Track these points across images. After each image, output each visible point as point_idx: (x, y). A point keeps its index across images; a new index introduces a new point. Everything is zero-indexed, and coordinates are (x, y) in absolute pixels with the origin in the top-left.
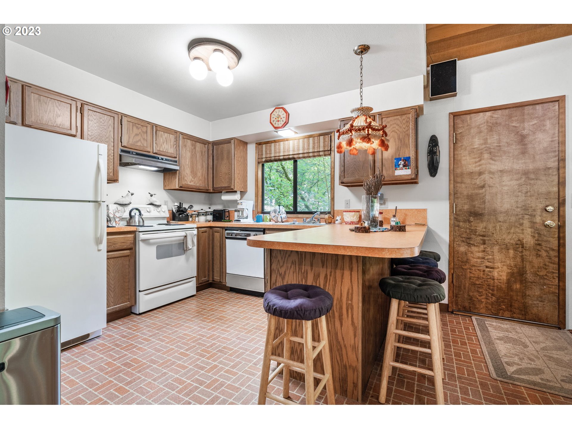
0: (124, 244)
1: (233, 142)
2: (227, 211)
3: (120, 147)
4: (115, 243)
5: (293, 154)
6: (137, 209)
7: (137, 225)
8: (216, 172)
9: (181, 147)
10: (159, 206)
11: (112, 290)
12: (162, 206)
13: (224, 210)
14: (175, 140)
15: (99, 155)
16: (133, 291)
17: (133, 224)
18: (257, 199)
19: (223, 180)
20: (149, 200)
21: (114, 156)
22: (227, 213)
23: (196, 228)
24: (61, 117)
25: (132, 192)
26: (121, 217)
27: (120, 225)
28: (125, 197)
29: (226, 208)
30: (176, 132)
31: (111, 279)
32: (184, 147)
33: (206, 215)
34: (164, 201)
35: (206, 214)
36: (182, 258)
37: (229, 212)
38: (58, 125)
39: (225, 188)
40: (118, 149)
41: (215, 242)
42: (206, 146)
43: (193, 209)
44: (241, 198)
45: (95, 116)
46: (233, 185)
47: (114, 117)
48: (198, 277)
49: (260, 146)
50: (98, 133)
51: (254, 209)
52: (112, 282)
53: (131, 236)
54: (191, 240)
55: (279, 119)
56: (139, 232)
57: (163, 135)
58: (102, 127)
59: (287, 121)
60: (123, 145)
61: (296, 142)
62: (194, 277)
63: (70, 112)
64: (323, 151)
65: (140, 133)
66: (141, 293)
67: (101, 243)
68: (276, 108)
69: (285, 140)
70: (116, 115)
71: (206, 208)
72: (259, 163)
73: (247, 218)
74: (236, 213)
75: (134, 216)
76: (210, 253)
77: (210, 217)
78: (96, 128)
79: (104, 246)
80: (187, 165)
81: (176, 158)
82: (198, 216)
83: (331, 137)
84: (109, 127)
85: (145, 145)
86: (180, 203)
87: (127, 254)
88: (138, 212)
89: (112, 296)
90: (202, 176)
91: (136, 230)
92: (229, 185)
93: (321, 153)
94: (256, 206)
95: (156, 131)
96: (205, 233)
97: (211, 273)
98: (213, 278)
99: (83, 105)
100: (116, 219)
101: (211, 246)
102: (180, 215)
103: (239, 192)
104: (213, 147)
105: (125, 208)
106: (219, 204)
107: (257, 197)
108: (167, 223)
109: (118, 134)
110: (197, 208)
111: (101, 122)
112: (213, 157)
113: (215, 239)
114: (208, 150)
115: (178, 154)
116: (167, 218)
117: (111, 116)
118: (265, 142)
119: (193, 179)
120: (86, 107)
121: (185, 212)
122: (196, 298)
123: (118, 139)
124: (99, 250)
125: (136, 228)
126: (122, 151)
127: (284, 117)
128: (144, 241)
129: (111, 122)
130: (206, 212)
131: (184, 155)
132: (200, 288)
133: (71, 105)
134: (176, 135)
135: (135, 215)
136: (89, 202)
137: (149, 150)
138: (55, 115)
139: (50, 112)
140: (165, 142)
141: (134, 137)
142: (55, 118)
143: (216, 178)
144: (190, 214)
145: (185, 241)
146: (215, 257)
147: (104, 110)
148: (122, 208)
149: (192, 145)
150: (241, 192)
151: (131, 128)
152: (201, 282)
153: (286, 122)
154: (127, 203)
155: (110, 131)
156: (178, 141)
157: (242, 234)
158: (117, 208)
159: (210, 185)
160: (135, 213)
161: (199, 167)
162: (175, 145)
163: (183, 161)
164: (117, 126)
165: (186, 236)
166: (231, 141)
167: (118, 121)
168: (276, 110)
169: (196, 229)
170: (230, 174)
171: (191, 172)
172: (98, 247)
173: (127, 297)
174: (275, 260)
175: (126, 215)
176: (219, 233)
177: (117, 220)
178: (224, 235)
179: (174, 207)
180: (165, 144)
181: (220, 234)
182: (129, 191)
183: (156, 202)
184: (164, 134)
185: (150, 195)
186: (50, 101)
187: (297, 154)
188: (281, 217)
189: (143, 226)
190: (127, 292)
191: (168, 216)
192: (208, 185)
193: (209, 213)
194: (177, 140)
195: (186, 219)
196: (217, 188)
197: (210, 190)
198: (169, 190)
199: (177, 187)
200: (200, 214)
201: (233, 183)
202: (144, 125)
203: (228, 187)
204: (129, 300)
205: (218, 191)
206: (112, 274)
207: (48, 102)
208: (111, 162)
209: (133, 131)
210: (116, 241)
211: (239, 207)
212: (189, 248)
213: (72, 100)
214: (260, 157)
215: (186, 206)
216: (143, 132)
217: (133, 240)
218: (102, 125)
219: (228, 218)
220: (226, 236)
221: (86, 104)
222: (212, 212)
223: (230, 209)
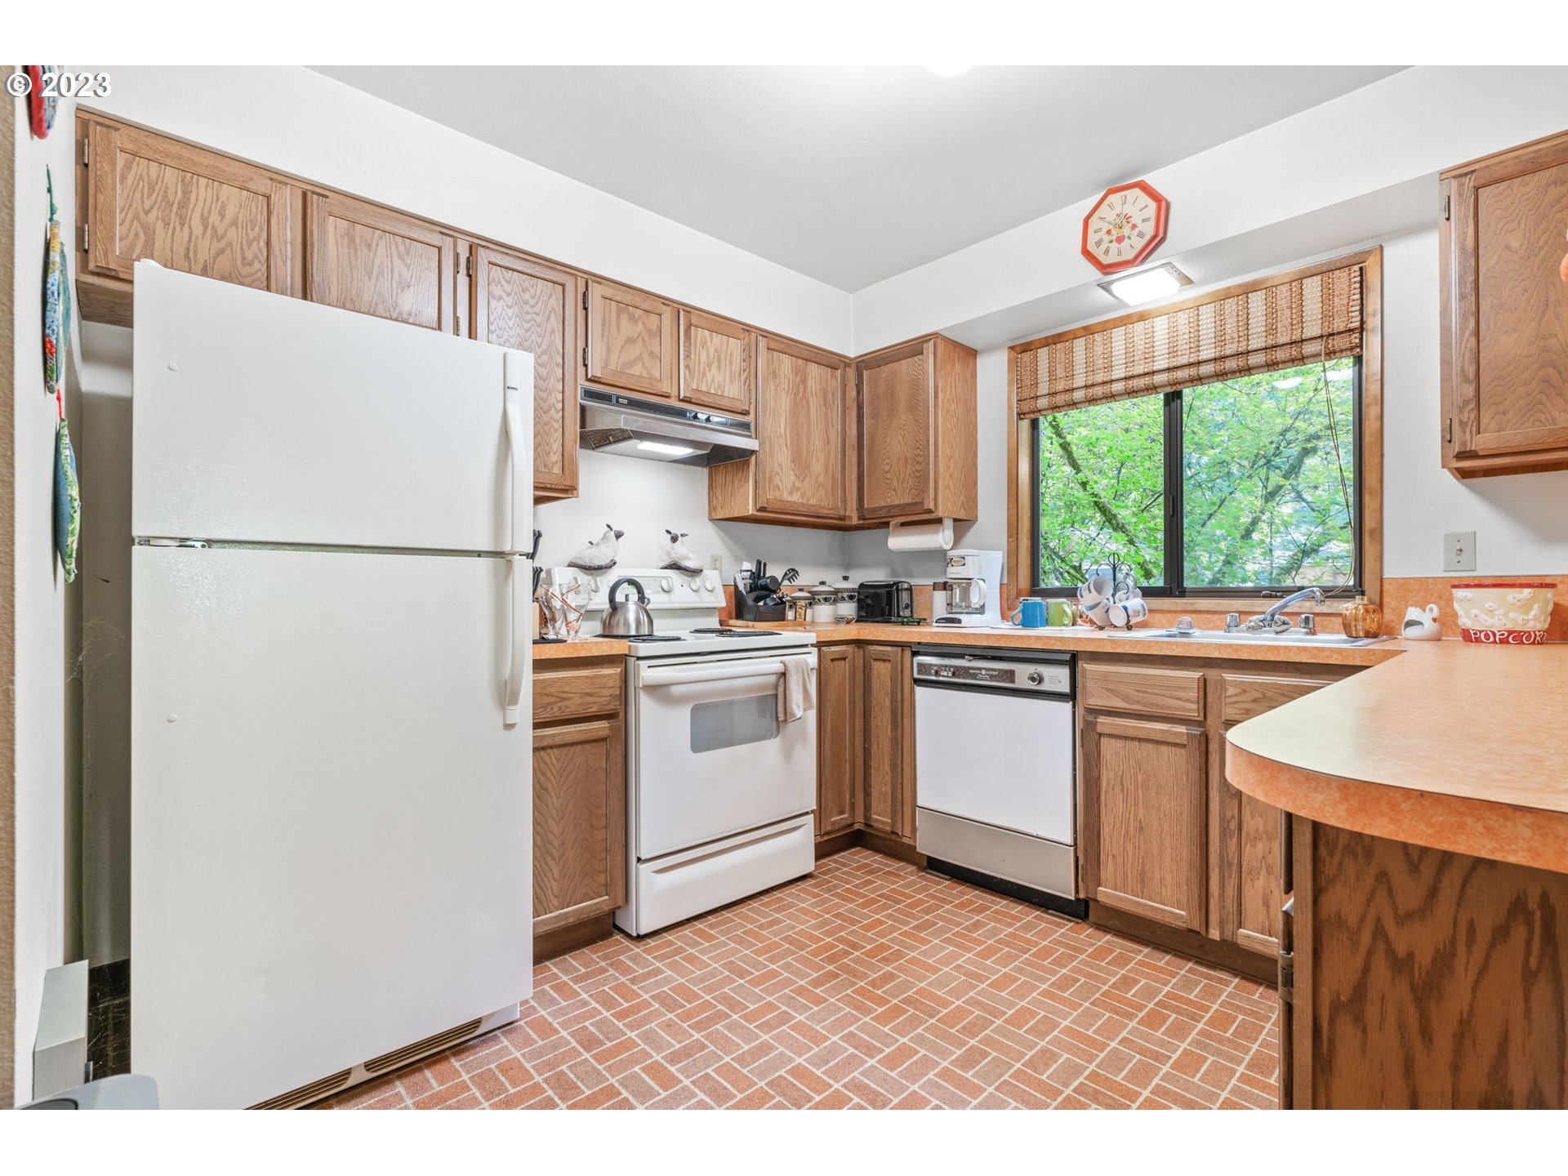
0: (591, 699)
1: (931, 349)
2: (906, 586)
3: (582, 382)
4: (566, 695)
5: (1171, 365)
6: (632, 582)
7: (633, 633)
8: (870, 458)
9: (763, 377)
10: (695, 572)
11: (556, 854)
12: (705, 572)
13: (896, 584)
14: (744, 355)
15: (506, 388)
16: (620, 857)
17: (621, 632)
18: (1014, 544)
19: (895, 483)
20: (668, 554)
21: (563, 409)
22: (905, 596)
23: (813, 645)
24: (411, 289)
25: (619, 529)
26: (583, 607)
27: (579, 634)
28: (598, 544)
29: (898, 576)
30: (747, 328)
31: (553, 819)
32: (770, 378)
33: (835, 601)
34: (712, 556)
35: (834, 597)
36: (772, 746)
37: (910, 589)
38: (405, 316)
39: (903, 509)
40: (576, 389)
41: (874, 692)
42: (838, 373)
43: (798, 582)
44: (957, 540)
45: (508, 282)
46: (932, 496)
47: (563, 285)
48: (820, 814)
49: (1026, 357)
50: (519, 339)
51: (1005, 581)
52: (556, 829)
53: (613, 671)
54: (801, 689)
55: (1126, 231)
56: (639, 658)
57: (709, 340)
58: (528, 317)
59: (1161, 235)
60: (589, 376)
61: (1183, 318)
62: (807, 813)
63: (437, 271)
64: (1322, 337)
65: (639, 334)
66: (642, 867)
67: (514, 699)
68: (1110, 192)
69: (1135, 319)
70: (568, 277)
71: (835, 581)
72: (1021, 415)
73: (981, 610)
74: (940, 597)
75: (624, 605)
76: (857, 728)
77: (848, 609)
78: (511, 323)
79: (523, 712)
80: (781, 436)
81: (746, 413)
82: (810, 604)
83: (1361, 275)
84: (548, 319)
85: (656, 374)
86: (759, 563)
87: (601, 734)
88: (635, 591)
89: (556, 875)
90: (826, 471)
91: (627, 652)
92: (917, 500)
93: (1308, 349)
94: (1011, 569)
95: (689, 326)
96: (841, 663)
97: (860, 796)
98: (867, 817)
99: (474, 249)
100: (568, 614)
101: (859, 706)
102: (757, 599)
103: (948, 523)
104: (860, 376)
105: (598, 579)
106: (878, 565)
107: (1014, 539)
108: (719, 627)
109: (576, 339)
110: (808, 577)
111: (526, 303)
112: (860, 408)
113: (875, 685)
114: (844, 386)
115: (753, 401)
116: (721, 610)
117: (554, 283)
118: (1046, 338)
119: (798, 484)
120: (483, 256)
121: (774, 592)
122: (815, 886)
123: (576, 357)
124: (509, 727)
125: (630, 647)
126: (589, 394)
127: (1144, 221)
128: (654, 689)
129: (555, 302)
130: (836, 592)
131: (772, 404)
132: (824, 850)
133: (439, 249)
134: (746, 340)
135: (627, 600)
136: (479, 554)
137: (665, 388)
138: (394, 282)
139: (382, 274)
140: (716, 363)
141: (623, 347)
142: (395, 294)
143: (870, 477)
144: (788, 598)
145: (781, 690)
146: (874, 747)
147: (535, 263)
148: (590, 578)
149: (797, 371)
150: (955, 520)
151: (614, 320)
152: (829, 828)
153: (1155, 237)
154: (603, 563)
155: (553, 331)
156: (753, 358)
157: (980, 669)
158: (576, 579)
159: (849, 505)
160: (627, 596)
161: (818, 442)
162: (744, 370)
163: (767, 424)
164: (573, 313)
165: (784, 674)
166: (925, 346)
167: (576, 296)
168: (1112, 198)
169: (815, 650)
170: (921, 459)
171: (793, 461)
172: (504, 715)
173: (602, 879)
174: (1351, 868)
175: (601, 602)
176: (888, 665)
177: (572, 616)
178: (907, 672)
179: (740, 573)
180: (714, 368)
181: (894, 668)
182: (608, 526)
183: (687, 558)
184: (711, 338)
185: (669, 536)
186: (381, 238)
187: (1190, 365)
188: (1126, 609)
189: (650, 638)
190: (601, 860)
191: (723, 604)
192: (844, 502)
193: (845, 595)
194: (750, 354)
195: (777, 613)
196: (875, 510)
197: (851, 518)
198: (725, 521)
199: (751, 511)
200: (816, 597)
201: (932, 490)
202: (651, 309)
203: (916, 504)
204: (607, 889)
205: (877, 522)
206: (555, 799)
207: (375, 242)
208: (556, 431)
209: (618, 329)
210: (566, 689)
211: (954, 572)
212: (793, 715)
213: (442, 233)
214: (1026, 395)
215: (775, 571)
216: (650, 332)
217: (620, 687)
218: (528, 313)
219: (907, 613)
220: (916, 676)
221: (483, 246)
222: (853, 590)
223: (913, 582)
